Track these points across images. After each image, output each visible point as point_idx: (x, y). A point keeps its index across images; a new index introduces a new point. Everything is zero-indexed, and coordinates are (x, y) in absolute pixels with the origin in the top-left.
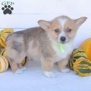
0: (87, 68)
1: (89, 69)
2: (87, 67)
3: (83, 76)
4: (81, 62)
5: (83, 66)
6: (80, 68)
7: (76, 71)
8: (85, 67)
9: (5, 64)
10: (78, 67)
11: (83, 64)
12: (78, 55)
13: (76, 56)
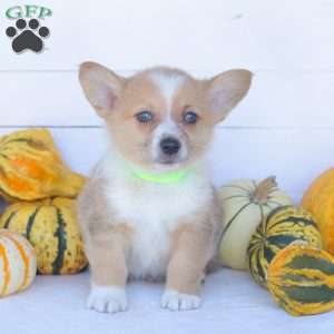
0: (319, 283)
1: (324, 287)
2: (316, 279)
3: (302, 315)
4: (295, 259)
5: (304, 277)
6: (290, 282)
7: (277, 296)
8: (309, 280)
9: (23, 264)
10: (284, 278)
11: (301, 268)
12: (284, 233)
13: (275, 234)
